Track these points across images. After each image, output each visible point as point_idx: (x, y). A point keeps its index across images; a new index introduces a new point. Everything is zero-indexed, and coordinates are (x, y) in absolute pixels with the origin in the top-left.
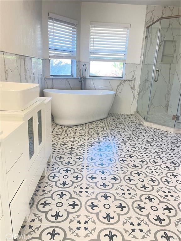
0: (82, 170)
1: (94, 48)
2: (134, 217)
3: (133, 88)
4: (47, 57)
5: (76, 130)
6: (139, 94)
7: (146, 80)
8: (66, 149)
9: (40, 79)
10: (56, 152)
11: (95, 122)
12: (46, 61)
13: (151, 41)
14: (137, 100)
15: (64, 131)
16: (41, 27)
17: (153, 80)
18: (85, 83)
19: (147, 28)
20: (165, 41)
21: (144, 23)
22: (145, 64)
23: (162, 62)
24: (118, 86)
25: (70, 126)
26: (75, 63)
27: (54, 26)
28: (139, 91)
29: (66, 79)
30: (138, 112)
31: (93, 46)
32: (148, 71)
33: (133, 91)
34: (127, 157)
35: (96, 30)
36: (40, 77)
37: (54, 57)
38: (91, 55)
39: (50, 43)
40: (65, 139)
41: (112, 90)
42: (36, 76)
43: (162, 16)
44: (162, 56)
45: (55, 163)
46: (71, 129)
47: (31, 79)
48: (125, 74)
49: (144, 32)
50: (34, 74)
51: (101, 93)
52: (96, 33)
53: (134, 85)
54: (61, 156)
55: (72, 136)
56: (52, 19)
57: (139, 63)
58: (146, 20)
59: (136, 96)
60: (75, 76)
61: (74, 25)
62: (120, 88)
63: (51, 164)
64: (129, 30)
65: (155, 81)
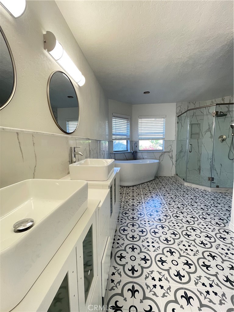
0: (145, 225)
1: (142, 132)
2: (203, 277)
3: (171, 158)
4: (112, 140)
5: (133, 189)
6: (176, 161)
7: (181, 152)
8: (129, 205)
9: (107, 154)
10: (122, 209)
11: (146, 183)
12: (111, 143)
13: (182, 125)
14: (175, 166)
15: (125, 190)
16: (108, 122)
17: (188, 152)
18: (136, 155)
19: (178, 117)
20: (192, 124)
21: (175, 114)
22: (180, 141)
23: (191, 138)
24: (160, 156)
25: (128, 187)
26: (129, 142)
27: (116, 121)
28: (176, 159)
29: (123, 153)
30: (177, 175)
31: (141, 131)
32: (182, 145)
33: (172, 159)
34: (179, 213)
35: (142, 121)
36: (107, 152)
37: (116, 139)
38: (140, 137)
39: (114, 131)
40: (126, 197)
41: (156, 159)
42: (105, 152)
43: (188, 108)
44: (191, 134)
45: (122, 218)
46: (130, 189)
47: (102, 155)
48: (165, 148)
49: (176, 120)
50: (104, 151)
51: (148, 161)
52: (142, 122)
53: (172, 155)
54: (126, 211)
55: (131, 194)
56: (115, 116)
57: (174, 140)
58: (176, 112)
59: (174, 163)
60: (129, 151)
61: (128, 119)
62: (162, 158)
63: (120, 218)
64: (165, 119)
65: (190, 152)
